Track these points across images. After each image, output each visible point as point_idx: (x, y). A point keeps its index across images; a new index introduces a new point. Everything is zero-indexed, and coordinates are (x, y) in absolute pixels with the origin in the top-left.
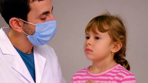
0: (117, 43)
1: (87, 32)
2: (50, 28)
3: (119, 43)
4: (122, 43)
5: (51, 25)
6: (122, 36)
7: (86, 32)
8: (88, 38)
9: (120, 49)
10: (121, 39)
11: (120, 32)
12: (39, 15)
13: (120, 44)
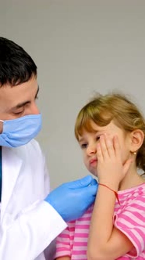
0: (134, 133)
1: (80, 138)
2: (29, 127)
3: (137, 132)
4: (141, 129)
5: (32, 122)
6: (137, 119)
7: (78, 139)
8: (85, 146)
9: (143, 140)
10: (137, 124)
11: (131, 113)
12: (10, 108)
13: (140, 132)
